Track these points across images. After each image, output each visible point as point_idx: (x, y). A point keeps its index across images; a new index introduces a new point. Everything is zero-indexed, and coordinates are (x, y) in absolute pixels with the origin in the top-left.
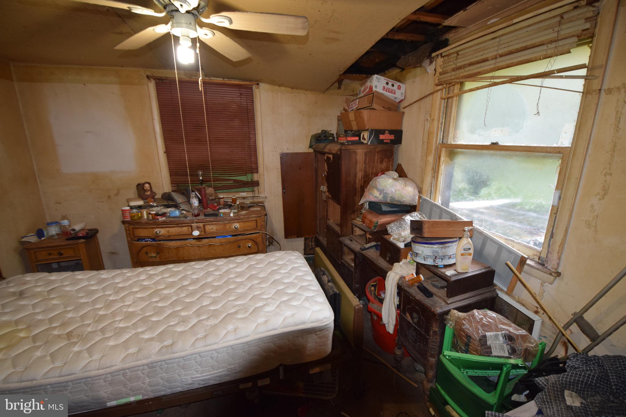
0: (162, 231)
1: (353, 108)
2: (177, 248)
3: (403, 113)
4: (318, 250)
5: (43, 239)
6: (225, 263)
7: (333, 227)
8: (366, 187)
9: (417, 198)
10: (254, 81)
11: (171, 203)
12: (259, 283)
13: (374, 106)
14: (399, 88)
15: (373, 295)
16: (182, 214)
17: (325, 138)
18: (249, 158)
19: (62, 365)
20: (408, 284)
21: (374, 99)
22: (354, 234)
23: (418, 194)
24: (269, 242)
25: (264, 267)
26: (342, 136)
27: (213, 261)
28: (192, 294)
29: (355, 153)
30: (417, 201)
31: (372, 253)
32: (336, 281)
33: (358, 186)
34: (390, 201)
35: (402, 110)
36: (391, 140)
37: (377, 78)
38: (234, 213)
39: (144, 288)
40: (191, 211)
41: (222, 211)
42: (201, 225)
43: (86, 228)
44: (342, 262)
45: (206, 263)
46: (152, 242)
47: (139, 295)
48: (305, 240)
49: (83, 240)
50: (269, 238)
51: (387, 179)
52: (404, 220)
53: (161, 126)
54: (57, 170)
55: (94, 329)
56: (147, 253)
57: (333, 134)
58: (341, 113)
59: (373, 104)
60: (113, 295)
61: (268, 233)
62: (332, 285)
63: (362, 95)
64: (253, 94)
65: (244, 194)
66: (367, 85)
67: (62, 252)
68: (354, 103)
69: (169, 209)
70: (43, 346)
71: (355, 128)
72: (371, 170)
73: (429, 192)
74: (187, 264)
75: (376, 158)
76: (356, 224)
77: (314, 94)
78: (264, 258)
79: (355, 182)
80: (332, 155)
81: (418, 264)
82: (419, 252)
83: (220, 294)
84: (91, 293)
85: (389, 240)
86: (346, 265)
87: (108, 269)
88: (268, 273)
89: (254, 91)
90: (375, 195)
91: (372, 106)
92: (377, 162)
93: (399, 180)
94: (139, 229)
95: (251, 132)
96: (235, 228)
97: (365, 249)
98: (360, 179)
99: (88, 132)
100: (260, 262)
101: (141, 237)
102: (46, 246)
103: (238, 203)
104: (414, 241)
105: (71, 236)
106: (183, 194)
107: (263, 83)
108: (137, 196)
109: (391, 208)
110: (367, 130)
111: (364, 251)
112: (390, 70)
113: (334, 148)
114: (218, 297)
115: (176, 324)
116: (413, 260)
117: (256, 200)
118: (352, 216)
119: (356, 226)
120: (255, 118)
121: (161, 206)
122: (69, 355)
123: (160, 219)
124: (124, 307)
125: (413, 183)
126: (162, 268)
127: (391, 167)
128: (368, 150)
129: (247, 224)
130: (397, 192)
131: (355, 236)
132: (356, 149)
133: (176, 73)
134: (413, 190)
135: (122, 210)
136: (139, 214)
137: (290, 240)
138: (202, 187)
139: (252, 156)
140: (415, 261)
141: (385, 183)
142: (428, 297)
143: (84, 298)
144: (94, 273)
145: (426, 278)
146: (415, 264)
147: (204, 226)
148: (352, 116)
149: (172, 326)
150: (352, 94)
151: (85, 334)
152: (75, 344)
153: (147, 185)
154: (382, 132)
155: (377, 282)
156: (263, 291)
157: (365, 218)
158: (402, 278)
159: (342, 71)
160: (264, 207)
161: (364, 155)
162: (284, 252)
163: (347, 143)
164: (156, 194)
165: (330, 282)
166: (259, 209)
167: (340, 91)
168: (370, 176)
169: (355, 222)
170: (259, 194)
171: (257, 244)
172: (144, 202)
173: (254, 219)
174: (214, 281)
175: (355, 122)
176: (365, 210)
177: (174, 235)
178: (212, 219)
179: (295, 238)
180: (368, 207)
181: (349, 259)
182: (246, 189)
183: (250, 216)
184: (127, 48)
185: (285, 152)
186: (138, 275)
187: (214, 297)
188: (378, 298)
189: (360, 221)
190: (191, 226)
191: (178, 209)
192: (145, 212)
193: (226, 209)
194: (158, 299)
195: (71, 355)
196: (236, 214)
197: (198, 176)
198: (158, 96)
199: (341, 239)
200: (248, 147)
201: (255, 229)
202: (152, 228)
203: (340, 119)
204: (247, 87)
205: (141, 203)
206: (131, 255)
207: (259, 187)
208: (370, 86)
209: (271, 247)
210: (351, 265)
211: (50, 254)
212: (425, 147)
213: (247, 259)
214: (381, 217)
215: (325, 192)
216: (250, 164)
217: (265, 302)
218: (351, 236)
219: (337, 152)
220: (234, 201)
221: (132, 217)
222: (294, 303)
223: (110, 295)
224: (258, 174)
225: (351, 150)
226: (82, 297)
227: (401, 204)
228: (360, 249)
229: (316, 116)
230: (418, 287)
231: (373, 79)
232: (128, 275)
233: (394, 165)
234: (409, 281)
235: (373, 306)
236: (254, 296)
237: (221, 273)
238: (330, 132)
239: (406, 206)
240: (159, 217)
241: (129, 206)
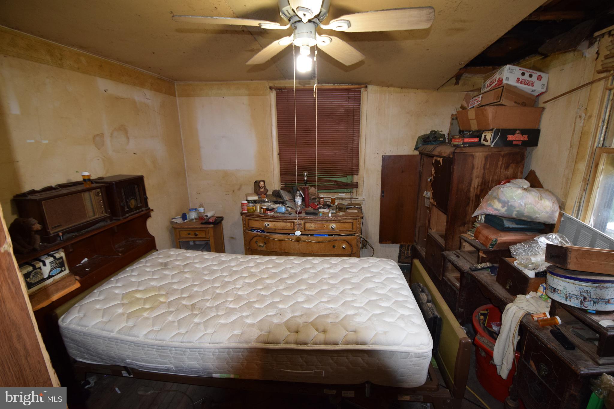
0: (270, 225)
1: (474, 105)
2: (281, 241)
3: (543, 109)
4: (417, 262)
5: (185, 221)
6: (320, 262)
7: (435, 238)
8: (484, 197)
9: (557, 215)
10: (363, 84)
11: (279, 200)
12: (351, 289)
13: (503, 101)
14: (540, 78)
15: (482, 325)
16: (287, 210)
17: (434, 139)
18: (351, 160)
19: (185, 332)
20: (536, 326)
21: (503, 93)
22: (462, 249)
23: (559, 211)
24: (363, 244)
25: (357, 272)
26: (457, 137)
27: (310, 258)
28: (289, 288)
29: (473, 156)
30: (556, 219)
31: (486, 276)
32: (437, 302)
33: (472, 194)
34: (515, 216)
35: (541, 105)
36: (524, 142)
37: (509, 69)
38: (332, 213)
39: (252, 275)
40: (295, 208)
41: (321, 210)
42: (302, 222)
43: (215, 215)
44: (443, 279)
45: (304, 259)
46: (261, 233)
47: (247, 281)
48: (401, 247)
49: (212, 226)
50: (363, 241)
51: (515, 189)
52: (536, 242)
53: (277, 131)
54: (200, 167)
55: (211, 305)
56: (256, 242)
57: (444, 135)
58: (458, 112)
59: (502, 99)
60: (228, 276)
61: (362, 236)
62: (433, 306)
63: (486, 89)
64: (360, 97)
65: (343, 195)
66: (494, 78)
67: (197, 233)
68: (476, 99)
69: (277, 205)
70: (174, 313)
71: (474, 127)
72: (491, 177)
73: (576, 208)
74: (287, 258)
75: (500, 163)
76: (465, 239)
77: (426, 92)
78: (358, 263)
79: (469, 190)
80: (442, 159)
81: (554, 302)
82: (558, 288)
83: (313, 293)
84: (213, 272)
85: (512, 264)
86: (449, 283)
87: (227, 253)
88: (361, 280)
89: (362, 94)
90: (495, 207)
91: (500, 101)
92: (501, 168)
93: (530, 191)
94: (253, 221)
95: (355, 135)
96: (332, 228)
97: (476, 270)
98: (476, 186)
99: (223, 137)
100: (353, 266)
101: (254, 228)
102: (186, 227)
103: (336, 204)
104: (550, 271)
105: (204, 221)
106: (289, 192)
107: (371, 85)
108: (254, 192)
109: (517, 224)
110: (492, 130)
111: (475, 272)
112: (527, 58)
113: (446, 151)
114: (311, 295)
115: (274, 315)
116: (546, 295)
117: (353, 202)
118: (462, 229)
119: (466, 241)
120: (361, 121)
121: (271, 202)
122: (190, 325)
123: (269, 214)
124: (235, 289)
125: (552, 196)
126: (267, 258)
127: (519, 174)
128: (490, 153)
129: (344, 225)
130: (528, 206)
131: (464, 252)
132: (473, 152)
133: (295, 81)
134: (551, 205)
135: (242, 203)
136: (254, 207)
137: (384, 245)
138: (306, 187)
139: (354, 158)
140: (549, 297)
141: (511, 194)
142: (566, 348)
143: (208, 275)
144: (216, 255)
145: (565, 322)
146: (550, 301)
147: (305, 223)
148: (472, 114)
149: (270, 316)
150: (472, 89)
151: (204, 308)
152: (196, 315)
153: (262, 183)
154: (512, 132)
155: (489, 311)
156: (354, 298)
157: (480, 233)
158: (528, 315)
159: (464, 64)
160: (361, 209)
161: (484, 159)
162: (378, 259)
163: (462, 145)
164: (268, 191)
165: (430, 302)
166: (356, 211)
167: (457, 86)
168: (490, 183)
169: (464, 236)
170: (357, 195)
171: (351, 246)
172: (259, 198)
173: (350, 221)
174: (309, 278)
175: (475, 121)
176: (480, 223)
177: (279, 229)
178: (312, 217)
179: (390, 244)
180: (483, 219)
181: (453, 276)
182: (345, 190)
183: (347, 218)
184: (255, 63)
185: (387, 154)
186: (248, 262)
187: (308, 295)
188: (489, 331)
189: (472, 236)
190: (294, 223)
191: (285, 206)
192: (258, 206)
193: (325, 209)
194: (261, 288)
195: (192, 326)
196: (334, 215)
197: (303, 176)
198: (277, 104)
199: (446, 253)
200: (351, 150)
201: (350, 231)
202: (262, 221)
203: (454, 118)
204: (355, 90)
205: (256, 198)
206: (245, 242)
207: (358, 189)
208: (499, 79)
209: (364, 250)
210: (455, 285)
211: (189, 234)
212: (575, 151)
213: (341, 261)
214: (502, 234)
215: (429, 198)
216: (351, 166)
217: (356, 312)
218: (458, 251)
219: (449, 155)
220: (333, 201)
221: (248, 210)
222: (388, 319)
223: (226, 276)
224: (358, 176)
225: (468, 153)
226: (206, 275)
227: (532, 221)
228: (470, 268)
229: (426, 116)
230: (551, 331)
231: (503, 70)
232: (241, 260)
233: (524, 172)
234: (537, 321)
235: (483, 340)
236: (346, 301)
237: (316, 272)
238: (440, 133)
239: (539, 223)
240: (268, 212)
241: (247, 200)
